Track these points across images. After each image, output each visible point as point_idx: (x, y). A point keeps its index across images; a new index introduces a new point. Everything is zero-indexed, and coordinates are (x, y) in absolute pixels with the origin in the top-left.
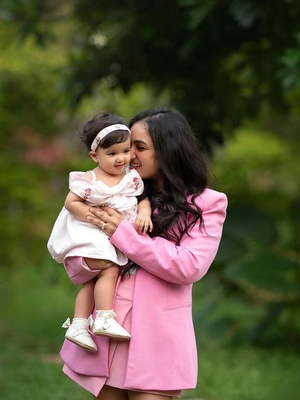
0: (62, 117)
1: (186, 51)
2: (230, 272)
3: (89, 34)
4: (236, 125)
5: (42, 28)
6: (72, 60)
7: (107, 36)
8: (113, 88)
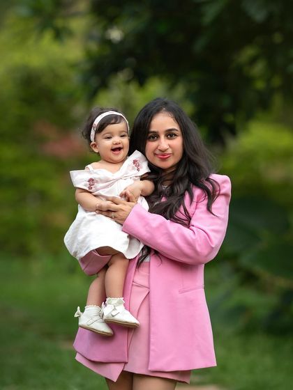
0: (79, 110)
1: (200, 45)
2: (246, 260)
3: (105, 29)
4: (250, 116)
5: (59, 23)
6: (89, 54)
7: (123, 31)
8: (128, 82)
